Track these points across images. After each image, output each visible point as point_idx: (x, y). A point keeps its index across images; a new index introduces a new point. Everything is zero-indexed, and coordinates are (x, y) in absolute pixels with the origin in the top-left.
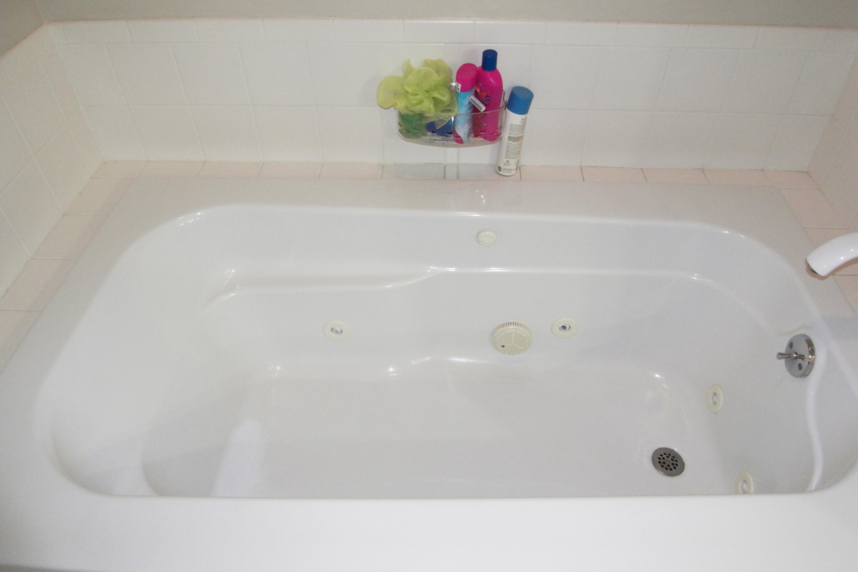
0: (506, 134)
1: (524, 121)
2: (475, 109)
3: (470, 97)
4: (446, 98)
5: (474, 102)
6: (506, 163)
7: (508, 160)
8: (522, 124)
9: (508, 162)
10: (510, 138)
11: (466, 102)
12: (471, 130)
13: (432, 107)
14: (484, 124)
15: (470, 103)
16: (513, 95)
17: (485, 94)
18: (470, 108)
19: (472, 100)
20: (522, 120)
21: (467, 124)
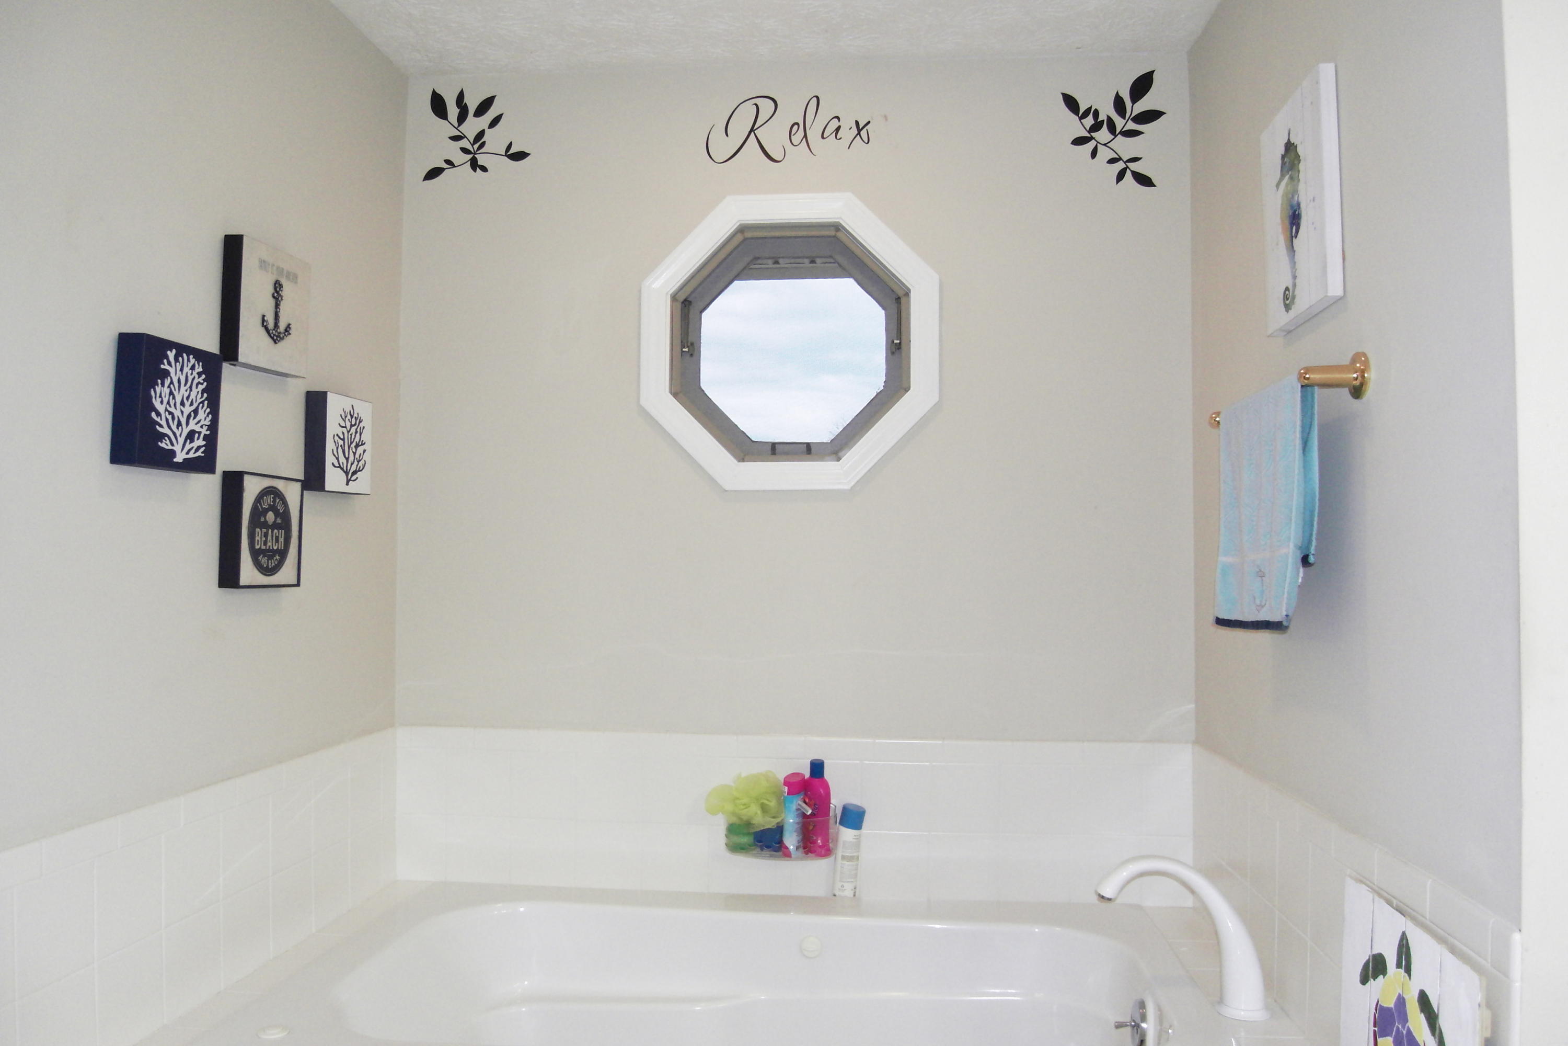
0: (840, 852)
1: (858, 838)
2: (804, 816)
3: (797, 802)
4: (773, 804)
5: (803, 808)
6: (840, 888)
7: (843, 884)
8: (854, 840)
9: (842, 886)
10: (843, 858)
11: (794, 807)
12: (801, 844)
13: (759, 812)
14: (814, 836)
15: (798, 810)
16: (845, 809)
17: (813, 802)
18: (798, 816)
19: (799, 805)
20: (855, 836)
21: (795, 834)
